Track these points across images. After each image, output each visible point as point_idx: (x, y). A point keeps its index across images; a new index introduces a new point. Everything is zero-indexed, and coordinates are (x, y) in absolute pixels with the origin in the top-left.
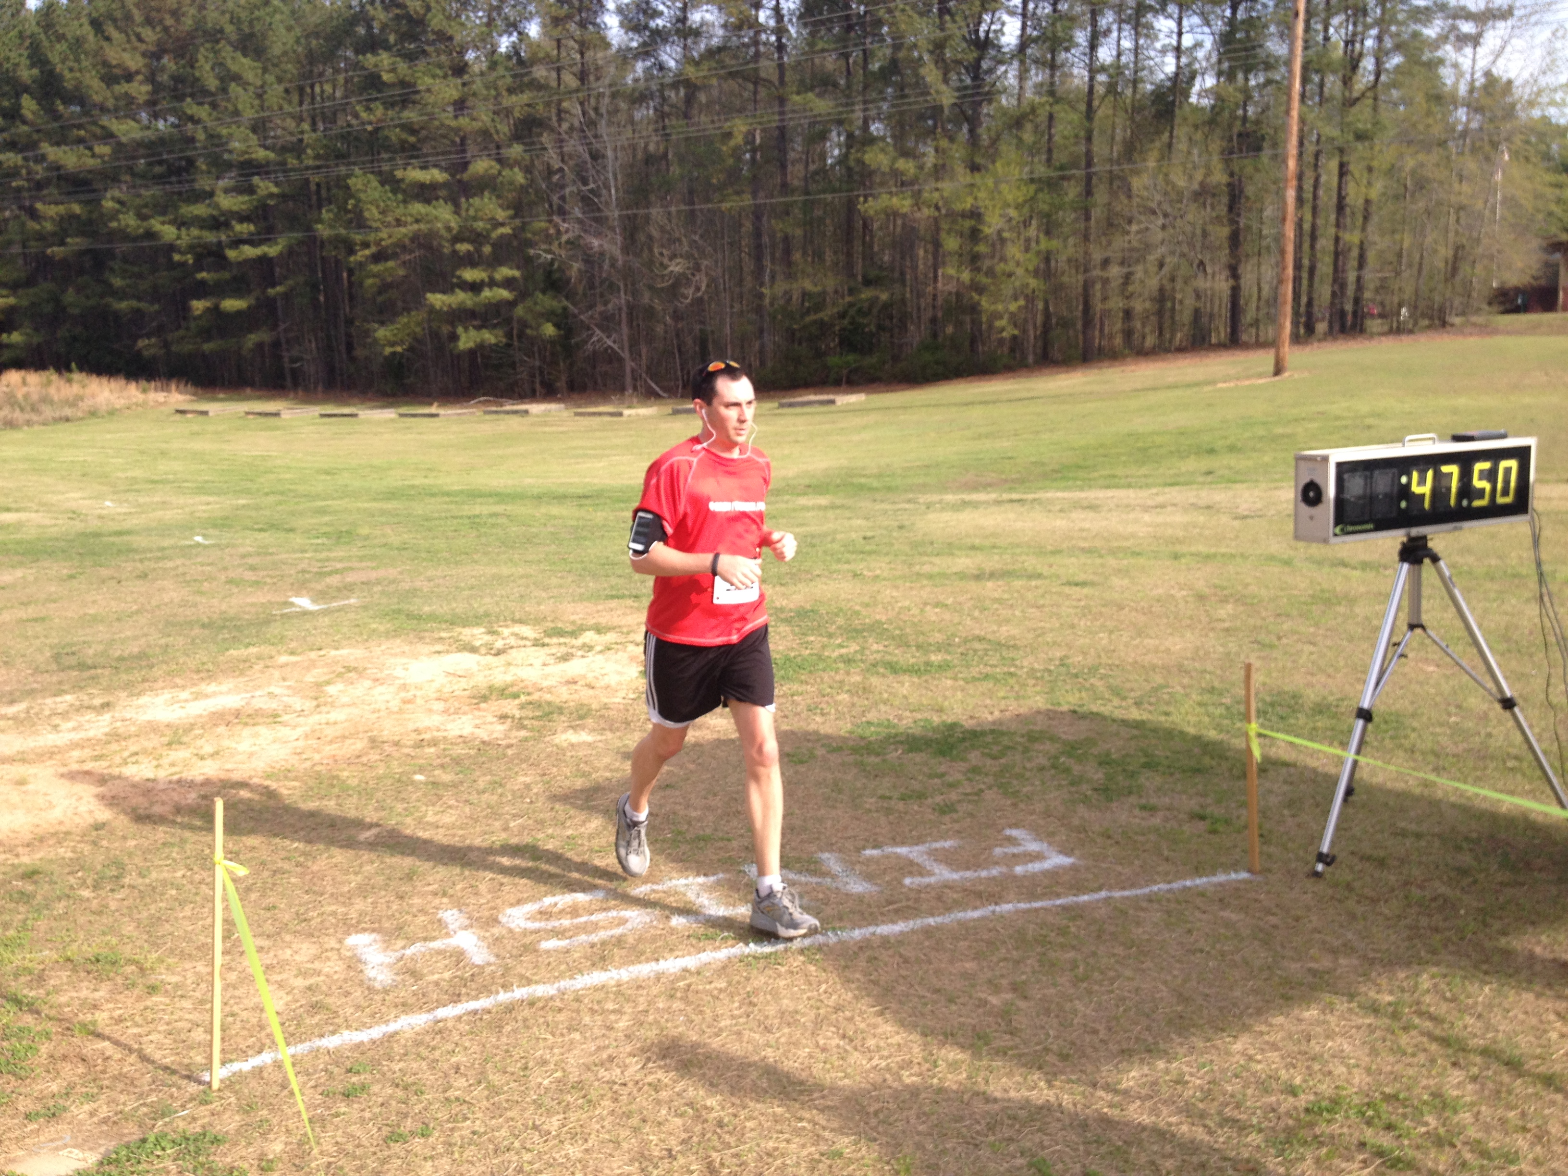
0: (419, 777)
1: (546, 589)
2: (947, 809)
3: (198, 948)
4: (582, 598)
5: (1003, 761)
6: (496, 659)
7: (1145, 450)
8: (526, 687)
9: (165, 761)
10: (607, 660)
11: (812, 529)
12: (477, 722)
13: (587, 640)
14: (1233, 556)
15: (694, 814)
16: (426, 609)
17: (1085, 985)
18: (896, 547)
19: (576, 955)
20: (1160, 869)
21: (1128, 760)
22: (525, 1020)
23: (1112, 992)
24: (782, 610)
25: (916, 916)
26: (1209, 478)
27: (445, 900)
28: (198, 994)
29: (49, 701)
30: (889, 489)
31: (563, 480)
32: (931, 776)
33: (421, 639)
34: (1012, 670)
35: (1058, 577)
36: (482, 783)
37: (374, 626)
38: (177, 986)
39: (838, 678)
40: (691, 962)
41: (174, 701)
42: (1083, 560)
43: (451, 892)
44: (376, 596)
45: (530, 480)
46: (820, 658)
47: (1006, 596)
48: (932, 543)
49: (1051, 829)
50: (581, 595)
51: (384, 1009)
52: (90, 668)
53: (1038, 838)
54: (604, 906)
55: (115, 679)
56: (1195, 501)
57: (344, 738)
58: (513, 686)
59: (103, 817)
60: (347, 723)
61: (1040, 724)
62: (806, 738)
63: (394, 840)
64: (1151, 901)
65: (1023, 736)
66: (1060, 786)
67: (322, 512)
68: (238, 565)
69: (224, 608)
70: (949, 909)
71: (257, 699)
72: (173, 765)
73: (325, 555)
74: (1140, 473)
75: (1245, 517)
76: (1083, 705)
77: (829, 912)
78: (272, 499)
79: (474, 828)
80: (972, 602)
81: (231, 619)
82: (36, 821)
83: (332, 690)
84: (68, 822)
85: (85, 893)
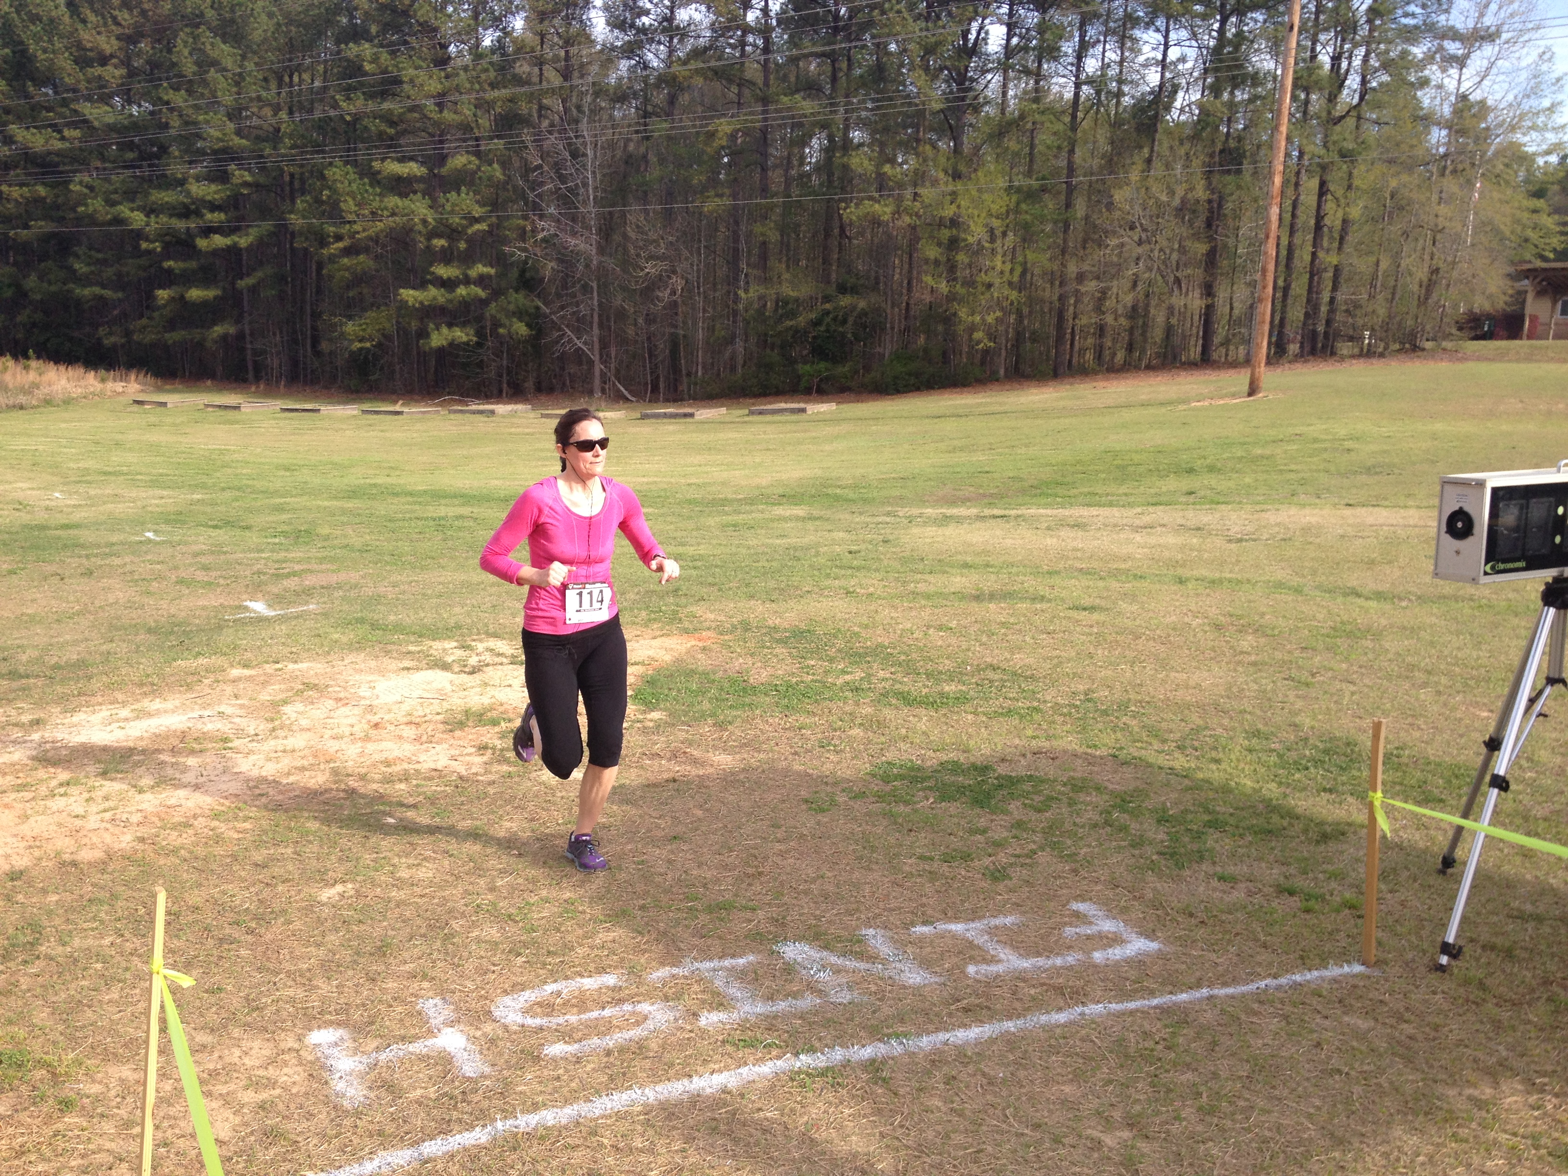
0: (389, 819)
2: (998, 875)
3: (125, 1045)
5: (1048, 814)
6: (471, 677)
7: (1122, 468)
8: (505, 712)
9: (98, 794)
11: (793, 541)
12: (453, 752)
14: (1239, 582)
15: (709, 875)
16: (392, 618)
17: (1215, 1120)
18: (886, 562)
19: (589, 1067)
20: (1259, 958)
21: (1190, 817)
22: (534, 1161)
23: (1248, 1130)
24: (775, 629)
25: (991, 1018)
26: (1191, 499)
27: (426, 985)
28: (122, 1112)
30: (864, 501)
32: (973, 832)
33: (387, 652)
34: (1036, 704)
35: (1063, 600)
37: (336, 636)
38: (97, 1100)
39: (847, 708)
41: (111, 720)
42: (1085, 582)
43: (432, 973)
44: (337, 602)
45: (496, 482)
46: (824, 685)
47: (1012, 620)
48: (922, 559)
49: (1123, 903)
51: (356, 1140)
52: (21, 677)
53: (1111, 915)
54: (616, 996)
55: (48, 690)
56: (1183, 522)
57: (303, 769)
58: (491, 709)
59: (21, 862)
60: (306, 752)
61: (1080, 771)
62: (823, 780)
63: (362, 902)
64: (1261, 1002)
65: (1065, 785)
66: (1120, 847)
67: (280, 509)
68: (190, 565)
69: (173, 611)
70: (1028, 1009)
71: (206, 720)
72: (106, 798)
73: (283, 554)
74: (1121, 491)
75: (1240, 540)
76: (1121, 748)
77: (886, 1010)
78: (228, 494)
79: (456, 887)
80: (977, 626)
81: (179, 624)
83: (292, 711)
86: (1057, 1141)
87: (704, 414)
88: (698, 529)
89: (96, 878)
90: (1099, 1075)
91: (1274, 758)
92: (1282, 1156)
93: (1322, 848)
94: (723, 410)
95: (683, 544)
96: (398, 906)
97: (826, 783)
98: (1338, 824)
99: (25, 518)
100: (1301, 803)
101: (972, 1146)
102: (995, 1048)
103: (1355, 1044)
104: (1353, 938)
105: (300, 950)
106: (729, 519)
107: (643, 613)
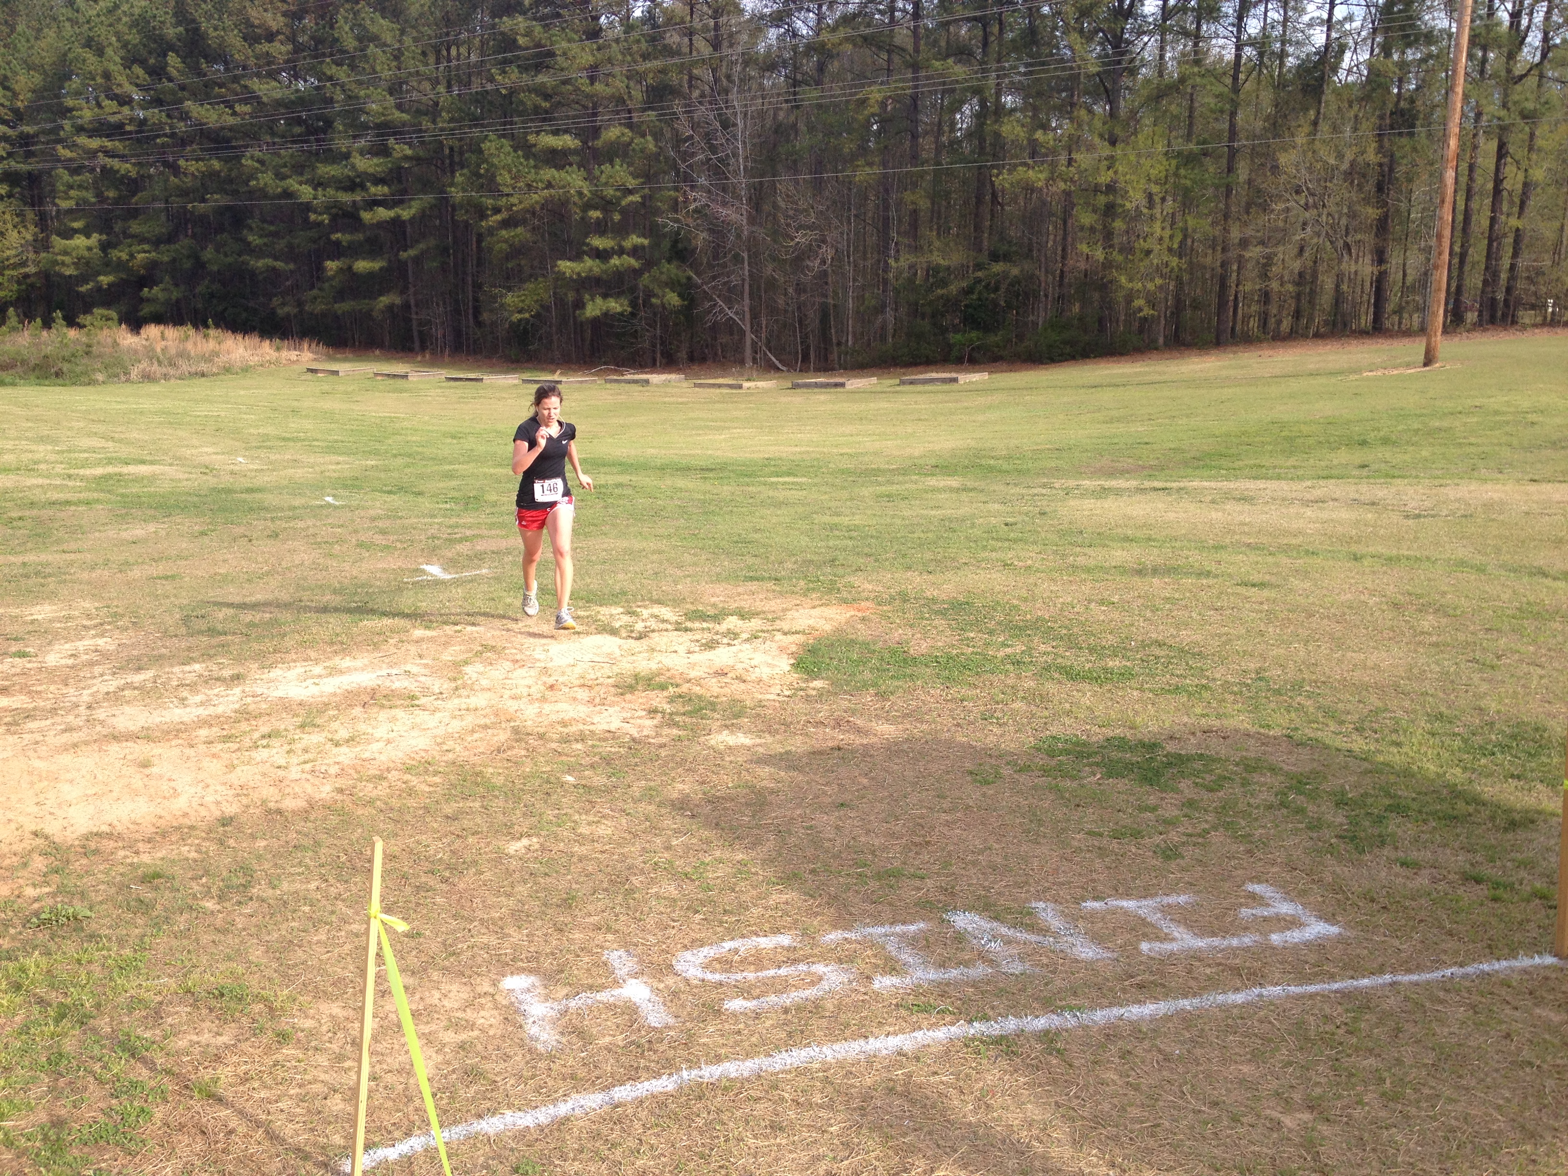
0: (567, 778)
1: (680, 567)
2: (1170, 853)
3: (335, 983)
4: (719, 579)
5: (1221, 794)
6: (638, 642)
7: (1290, 439)
8: (673, 677)
9: (298, 746)
10: (755, 650)
11: (948, 512)
12: (625, 715)
13: (731, 626)
14: (1417, 559)
15: (877, 842)
17: (1400, 1107)
18: (1043, 535)
19: (768, 1023)
20: (1443, 946)
21: (1370, 801)
22: (719, 1111)
23: (1434, 1118)
24: (934, 600)
25: (1166, 996)
26: (1365, 472)
27: (610, 937)
28: (336, 1044)
29: (177, 669)
30: (1019, 472)
31: (686, 452)
32: (1142, 809)
34: (1204, 682)
35: (1230, 575)
36: (636, 790)
37: (508, 600)
38: (311, 1034)
39: (1009, 682)
40: (906, 1041)
41: (306, 677)
42: (1253, 557)
43: (616, 926)
44: (507, 567)
45: (652, 451)
46: (985, 658)
47: (1177, 596)
48: (1081, 532)
49: (1300, 886)
50: (718, 574)
51: (551, 1082)
52: (220, 634)
53: (1288, 897)
54: (792, 957)
55: (245, 647)
56: (1357, 496)
57: (486, 727)
58: (659, 674)
59: (231, 809)
60: (488, 710)
61: (1253, 750)
62: (988, 752)
63: (547, 855)
64: (1447, 991)
65: (1237, 765)
66: (1297, 829)
67: (449, 476)
68: (369, 529)
69: (355, 573)
70: (1205, 988)
71: (394, 678)
72: (305, 751)
73: (453, 520)
74: (1289, 464)
75: (1418, 516)
76: (1296, 729)
77: (1058, 983)
78: (400, 461)
79: (633, 844)
80: (1141, 601)
81: (363, 586)
82: (159, 811)
83: (470, 671)
84: (192, 813)
85: (210, 905)
86: (1235, 1119)
87: (855, 383)
88: (852, 499)
89: (300, 825)
90: (1278, 1056)
91: (1458, 743)
92: (1469, 1146)
93: (1510, 836)
94: (874, 380)
95: (838, 515)
96: (580, 861)
97: (991, 756)
98: (1527, 812)
99: (212, 481)
100: (1488, 789)
101: (1148, 1120)
102: (1170, 1025)
103: (1547, 1037)
104: (1545, 929)
105: (491, 900)
106: (883, 489)
107: (802, 583)
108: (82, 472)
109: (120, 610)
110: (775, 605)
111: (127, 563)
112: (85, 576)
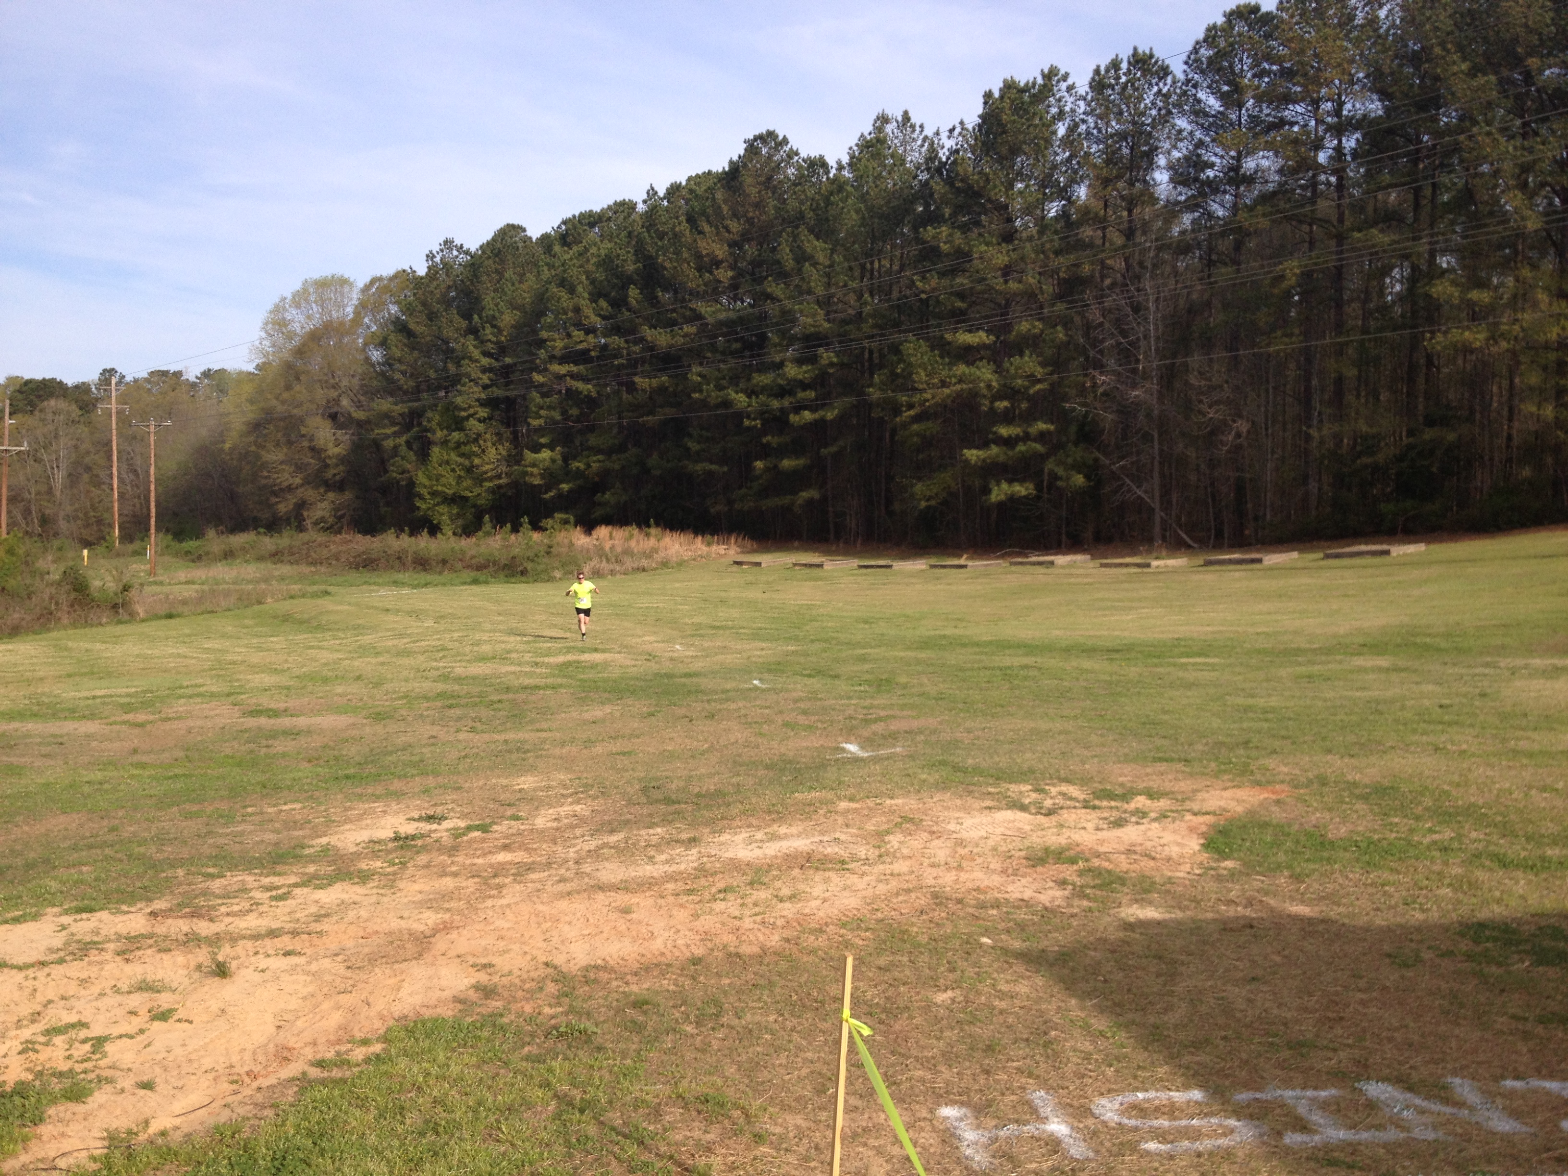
0: (985, 940)
1: (1087, 748)
3: (797, 1100)
4: (1127, 759)
6: (1047, 819)
8: (1083, 852)
9: (749, 901)
10: (1164, 829)
11: (1375, 693)
12: (1037, 885)
13: (1139, 805)
15: (1289, 1015)
16: (970, 761)
18: (1481, 718)
19: (1182, 1165)
24: (1355, 784)
27: (1031, 1081)
29: (643, 832)
30: (1459, 650)
31: (1092, 633)
33: (970, 792)
36: (1051, 954)
37: (924, 776)
38: (781, 1138)
39: (1436, 868)
41: (750, 841)
43: (1036, 1072)
44: (920, 746)
45: (1057, 632)
46: (1409, 843)
48: (1525, 715)
50: (1126, 755)
52: (674, 802)
55: (697, 814)
57: (908, 891)
58: (1068, 849)
59: (699, 952)
60: (910, 876)
62: (1409, 936)
63: (970, 1007)
67: (863, 659)
68: (793, 710)
69: (783, 750)
71: (826, 844)
72: (755, 905)
73: (868, 702)
77: (1472, 1151)
78: (817, 646)
79: (1050, 1002)
81: (790, 762)
82: (641, 950)
83: (894, 840)
84: (669, 954)
85: (690, 1029)
87: (1272, 559)
88: (1268, 680)
89: (756, 968)
94: (1295, 555)
95: (1253, 696)
96: (1001, 1013)
97: (1411, 941)
99: (654, 667)
105: (924, 1041)
106: (1303, 670)
107: (1213, 765)
108: (546, 660)
109: (590, 781)
110: (1185, 785)
111: (590, 741)
112: (557, 751)
